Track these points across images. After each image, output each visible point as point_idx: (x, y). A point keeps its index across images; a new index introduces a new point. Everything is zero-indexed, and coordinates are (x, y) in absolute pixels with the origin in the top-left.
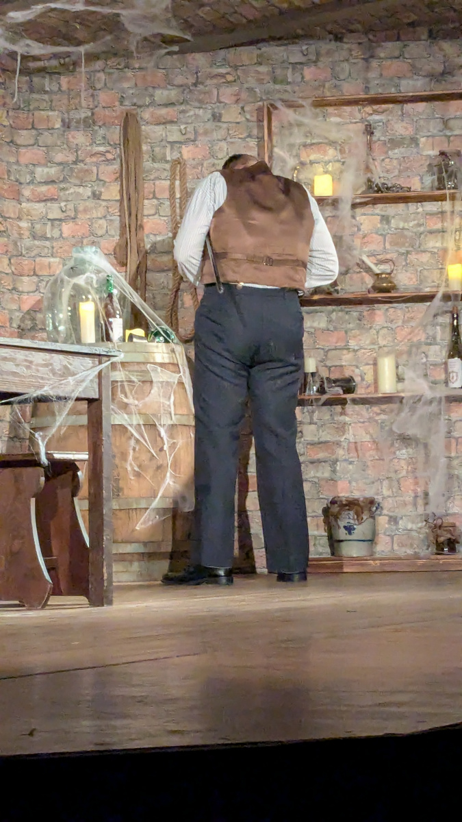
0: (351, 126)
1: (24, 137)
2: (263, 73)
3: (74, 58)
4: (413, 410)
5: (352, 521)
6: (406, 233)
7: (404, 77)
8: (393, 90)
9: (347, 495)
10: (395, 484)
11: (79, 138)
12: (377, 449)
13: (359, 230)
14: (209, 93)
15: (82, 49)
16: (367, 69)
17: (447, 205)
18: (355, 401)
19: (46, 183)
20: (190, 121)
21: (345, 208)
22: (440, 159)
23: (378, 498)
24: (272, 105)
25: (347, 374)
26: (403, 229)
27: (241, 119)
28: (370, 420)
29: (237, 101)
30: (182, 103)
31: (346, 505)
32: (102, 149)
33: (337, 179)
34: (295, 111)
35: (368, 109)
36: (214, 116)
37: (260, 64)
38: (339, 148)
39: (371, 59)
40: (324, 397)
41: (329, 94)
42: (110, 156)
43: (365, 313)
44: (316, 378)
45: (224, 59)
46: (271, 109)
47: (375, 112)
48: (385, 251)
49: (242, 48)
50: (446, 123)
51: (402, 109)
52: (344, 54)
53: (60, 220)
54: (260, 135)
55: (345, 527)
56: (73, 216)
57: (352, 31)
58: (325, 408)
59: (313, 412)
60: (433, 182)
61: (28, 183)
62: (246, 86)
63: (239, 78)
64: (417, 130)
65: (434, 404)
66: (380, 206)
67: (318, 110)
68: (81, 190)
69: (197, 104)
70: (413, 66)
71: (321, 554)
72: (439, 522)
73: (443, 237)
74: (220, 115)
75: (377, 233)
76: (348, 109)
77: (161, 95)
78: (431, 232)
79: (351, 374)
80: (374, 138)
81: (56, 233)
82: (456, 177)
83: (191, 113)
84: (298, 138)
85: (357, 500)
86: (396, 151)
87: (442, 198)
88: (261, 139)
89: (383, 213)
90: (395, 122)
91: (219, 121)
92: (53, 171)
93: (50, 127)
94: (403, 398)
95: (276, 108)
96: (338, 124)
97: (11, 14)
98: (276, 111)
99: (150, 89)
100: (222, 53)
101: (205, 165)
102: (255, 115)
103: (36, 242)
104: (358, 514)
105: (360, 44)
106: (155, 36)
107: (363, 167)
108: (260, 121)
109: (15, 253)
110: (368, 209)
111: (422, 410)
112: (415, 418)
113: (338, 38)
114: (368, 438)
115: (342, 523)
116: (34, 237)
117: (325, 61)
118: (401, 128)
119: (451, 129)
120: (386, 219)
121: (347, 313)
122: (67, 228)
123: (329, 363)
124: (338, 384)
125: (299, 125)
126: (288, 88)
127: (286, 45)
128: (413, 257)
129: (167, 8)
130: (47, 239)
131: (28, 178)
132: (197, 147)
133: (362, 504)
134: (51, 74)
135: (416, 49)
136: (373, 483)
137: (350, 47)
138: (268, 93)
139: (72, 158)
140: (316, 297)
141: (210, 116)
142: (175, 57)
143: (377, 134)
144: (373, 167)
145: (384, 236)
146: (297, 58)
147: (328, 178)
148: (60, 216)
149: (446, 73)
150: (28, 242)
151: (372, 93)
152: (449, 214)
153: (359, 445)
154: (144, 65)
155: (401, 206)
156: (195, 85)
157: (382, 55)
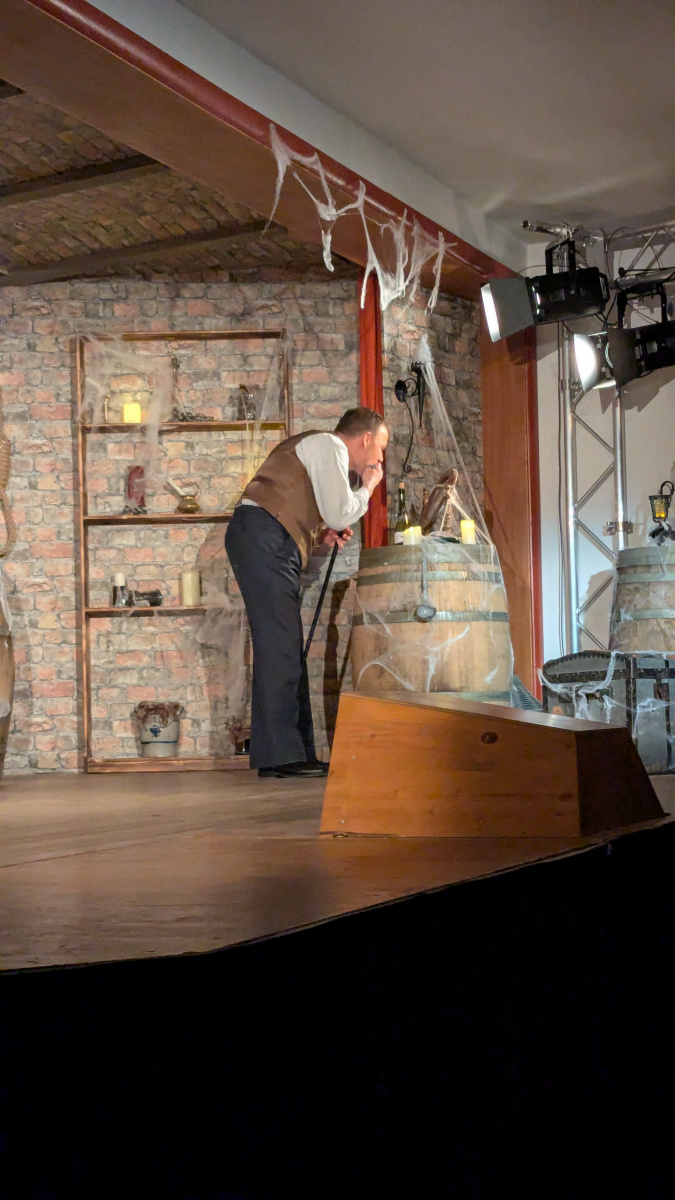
0: (159, 359)
2: (76, 308)
4: (214, 621)
5: (158, 724)
6: (209, 458)
7: (207, 316)
8: (197, 328)
9: (153, 700)
10: (198, 689)
12: (181, 658)
13: (166, 455)
14: (25, 324)
16: (173, 306)
17: (246, 434)
18: (161, 613)
20: (6, 349)
21: (153, 434)
22: (240, 392)
23: (182, 703)
24: (84, 338)
25: (153, 588)
26: (207, 455)
27: (55, 349)
28: (176, 630)
29: (51, 333)
31: (151, 710)
33: (145, 407)
34: (106, 344)
35: (174, 344)
36: (29, 345)
37: (73, 299)
38: (147, 378)
39: (177, 299)
40: (132, 610)
41: (137, 329)
43: (171, 532)
44: (125, 592)
45: (39, 293)
46: (83, 341)
47: (181, 347)
48: (189, 474)
49: (56, 283)
50: (245, 359)
51: (205, 346)
52: (153, 293)
54: (73, 365)
55: (152, 730)
57: (158, 272)
58: (133, 618)
59: (122, 623)
60: (233, 412)
62: (59, 318)
63: (53, 311)
64: (220, 365)
65: (235, 616)
66: (185, 433)
67: (128, 344)
69: (14, 335)
70: (215, 306)
71: (128, 755)
72: (239, 725)
73: (243, 464)
74: (35, 345)
75: (182, 458)
76: (155, 343)
78: (232, 459)
79: (157, 588)
80: (180, 371)
82: (255, 409)
83: (8, 342)
84: (109, 370)
85: (163, 704)
86: (200, 383)
87: (242, 428)
88: (73, 368)
89: (188, 440)
90: (201, 357)
91: (34, 350)
94: (205, 610)
95: (87, 340)
96: (147, 357)
98: (88, 343)
100: (37, 288)
101: (20, 392)
102: (68, 345)
104: (162, 717)
105: (167, 284)
107: (169, 397)
108: (73, 351)
110: (174, 436)
111: (223, 622)
112: (216, 629)
113: (146, 277)
114: (172, 647)
115: (149, 726)
117: (133, 298)
118: (204, 363)
119: (251, 365)
120: (190, 445)
121: (154, 531)
123: (137, 578)
124: (146, 597)
125: (110, 356)
126: (100, 322)
127: (96, 282)
128: (215, 481)
132: (13, 374)
133: (167, 708)
135: (218, 290)
136: (178, 688)
137: (158, 287)
138: (80, 326)
140: (125, 517)
141: (25, 346)
143: (183, 367)
144: (178, 397)
145: (188, 461)
146: (107, 294)
147: (137, 407)
149: (246, 313)
151: (178, 330)
152: (248, 442)
153: (164, 654)
155: (204, 434)
156: (11, 316)
157: (188, 295)
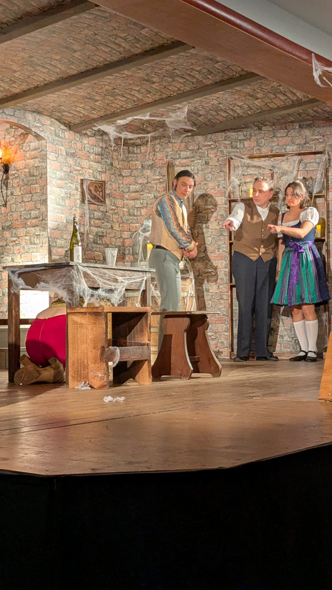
1: (125, 172)
2: (227, 144)
3: (146, 139)
7: (288, 145)
8: (283, 151)
11: (148, 172)
14: (204, 153)
15: (149, 135)
16: (272, 142)
19: (135, 192)
20: (195, 165)
24: (230, 158)
27: (218, 164)
29: (216, 156)
30: (192, 158)
32: (158, 177)
34: (240, 160)
35: (272, 159)
36: (206, 162)
37: (226, 140)
39: (274, 138)
41: (255, 153)
42: (161, 180)
45: (210, 138)
46: (230, 160)
49: (218, 133)
50: (306, 164)
51: (287, 159)
52: (263, 135)
53: (140, 208)
56: (146, 206)
57: (265, 125)
61: (127, 192)
62: (220, 150)
63: (217, 146)
67: (251, 160)
68: (149, 195)
69: (199, 158)
70: (292, 140)
74: (209, 163)
76: (263, 159)
77: (183, 154)
81: (139, 213)
82: (310, 188)
83: (196, 162)
86: (284, 177)
88: (226, 172)
90: (284, 164)
91: (208, 165)
92: (138, 187)
93: (137, 168)
95: (232, 159)
97: (118, 121)
99: (179, 152)
100: (209, 136)
101: (202, 184)
102: (223, 162)
103: (131, 217)
105: (269, 131)
106: (181, 129)
108: (225, 164)
109: (121, 222)
113: (260, 129)
116: (130, 215)
117: (254, 138)
118: (286, 167)
119: (308, 168)
122: (143, 211)
125: (242, 166)
126: (238, 150)
127: (237, 132)
129: (185, 118)
130: (135, 216)
131: (127, 190)
132: (199, 176)
134: (137, 146)
135: (293, 133)
137: (265, 132)
138: (229, 153)
139: (145, 181)
141: (204, 163)
142: (189, 137)
146: (242, 137)
148: (141, 206)
149: (306, 143)
150: (127, 217)
151: (274, 152)
154: (176, 141)
156: (198, 149)
157: (279, 136)
